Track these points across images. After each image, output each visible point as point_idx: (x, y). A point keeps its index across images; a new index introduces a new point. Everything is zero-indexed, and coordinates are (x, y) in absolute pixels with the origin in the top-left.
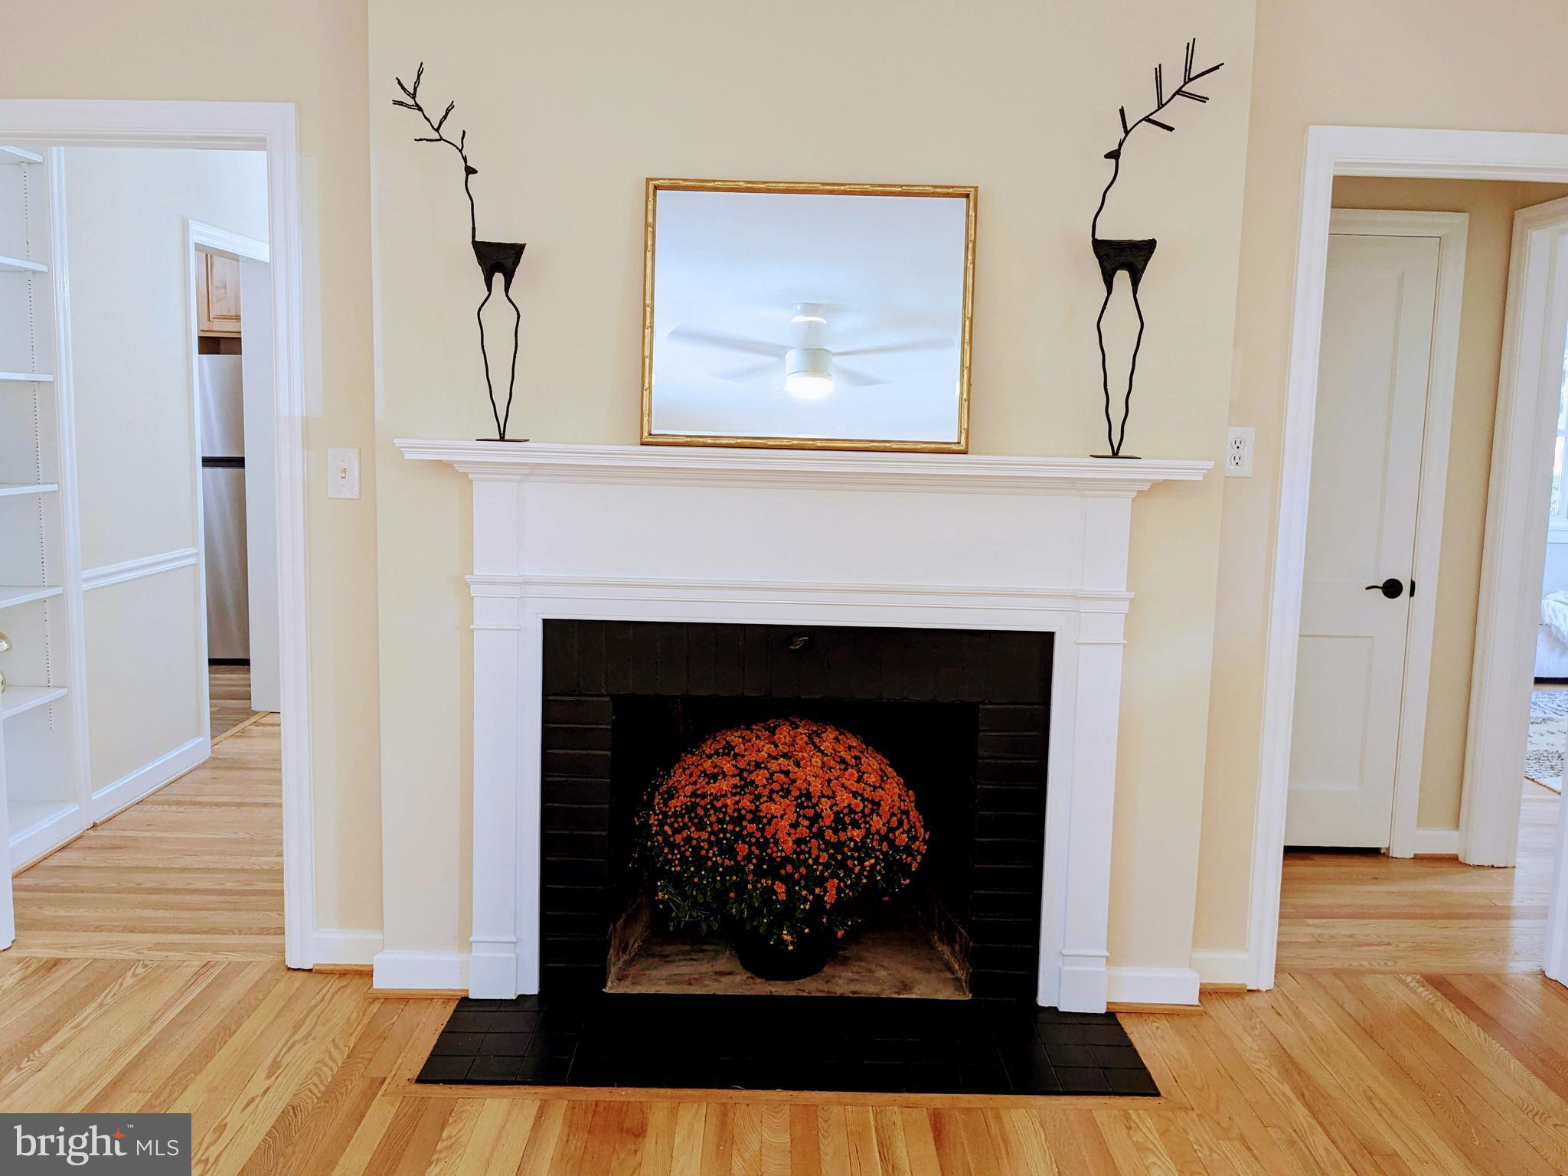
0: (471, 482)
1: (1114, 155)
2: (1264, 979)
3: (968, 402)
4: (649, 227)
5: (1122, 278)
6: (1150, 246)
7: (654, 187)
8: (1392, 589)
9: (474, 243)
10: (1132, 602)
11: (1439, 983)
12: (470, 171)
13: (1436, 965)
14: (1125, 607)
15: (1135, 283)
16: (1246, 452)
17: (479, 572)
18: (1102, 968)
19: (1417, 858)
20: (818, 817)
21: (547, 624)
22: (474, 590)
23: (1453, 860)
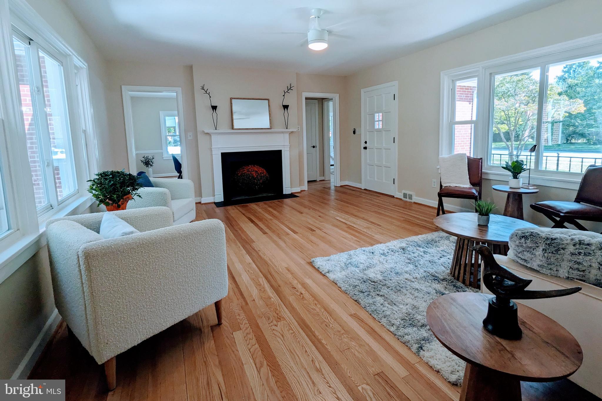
0: (211, 136)
1: (284, 96)
2: (306, 189)
3: (270, 123)
4: (231, 103)
5: (286, 109)
6: (288, 106)
7: (231, 99)
8: (314, 147)
9: (211, 106)
10: (290, 146)
11: (324, 188)
12: (210, 97)
13: (323, 187)
14: (289, 146)
15: (287, 109)
16: (299, 128)
17: (213, 147)
18: (290, 188)
19: (320, 181)
20: (258, 173)
21: (221, 153)
22: (212, 149)
23: (324, 180)
